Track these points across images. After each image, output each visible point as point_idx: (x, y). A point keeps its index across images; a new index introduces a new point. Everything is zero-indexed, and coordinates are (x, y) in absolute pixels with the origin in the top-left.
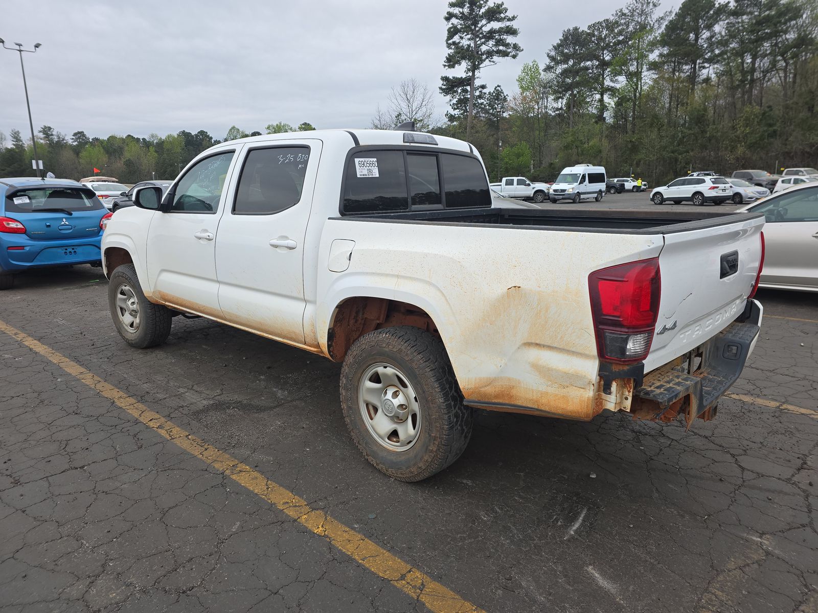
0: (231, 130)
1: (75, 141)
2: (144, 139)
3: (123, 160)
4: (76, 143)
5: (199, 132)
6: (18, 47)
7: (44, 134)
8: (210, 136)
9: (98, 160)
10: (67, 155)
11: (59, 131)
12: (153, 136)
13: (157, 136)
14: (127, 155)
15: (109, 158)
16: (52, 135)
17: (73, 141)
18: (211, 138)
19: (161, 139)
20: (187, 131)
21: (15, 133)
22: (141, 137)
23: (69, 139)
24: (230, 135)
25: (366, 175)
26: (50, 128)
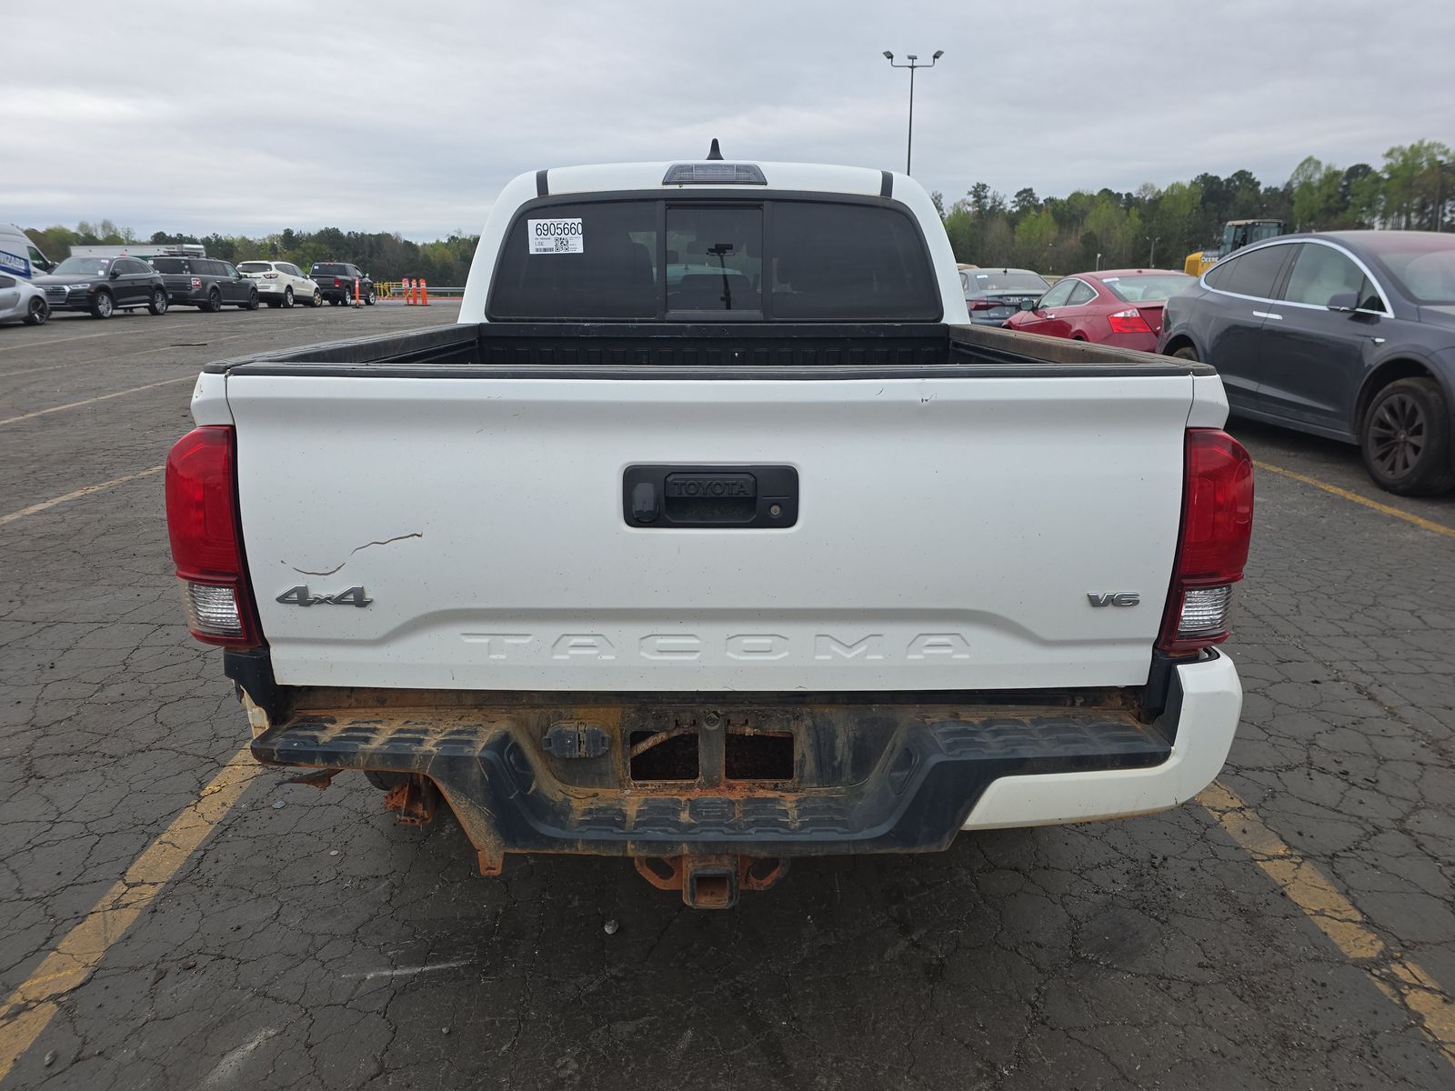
0: (1302, 164)
1: (1017, 205)
2: (1129, 195)
3: (1081, 233)
4: (1018, 208)
5: (1235, 175)
6: (910, 62)
7: (975, 196)
8: (1257, 180)
9: (1041, 235)
10: (998, 228)
11: (996, 190)
12: (1145, 188)
13: (1153, 187)
14: (1090, 224)
15: (1060, 233)
16: (986, 197)
17: (1013, 205)
18: (1259, 184)
19: (1159, 191)
20: (1212, 173)
21: (936, 198)
22: (1124, 192)
23: (1010, 205)
24: (1298, 174)
25: (551, 250)
26: (984, 186)
